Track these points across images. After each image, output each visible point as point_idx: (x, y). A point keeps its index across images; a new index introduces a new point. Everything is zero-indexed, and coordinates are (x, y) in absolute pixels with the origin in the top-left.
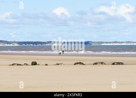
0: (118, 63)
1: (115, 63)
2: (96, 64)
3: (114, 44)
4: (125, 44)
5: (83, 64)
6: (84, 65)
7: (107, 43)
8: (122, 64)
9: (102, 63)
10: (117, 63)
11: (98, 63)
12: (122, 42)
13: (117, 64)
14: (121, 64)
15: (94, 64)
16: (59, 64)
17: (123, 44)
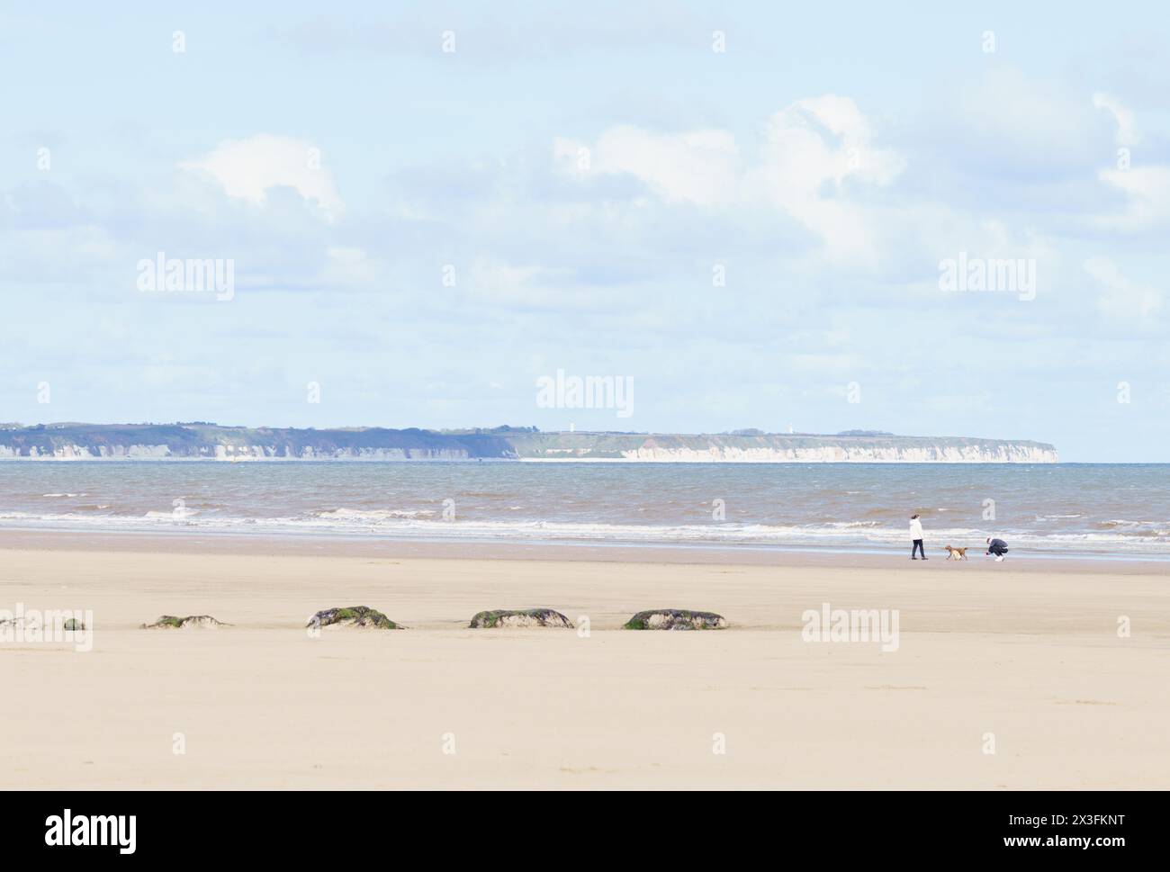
0: (677, 614)
1: (654, 620)
2: (490, 619)
3: (735, 455)
4: (829, 455)
5: (380, 620)
6: (392, 626)
7: (670, 441)
8: (710, 621)
9: (541, 616)
10: (666, 613)
11: (510, 614)
12: (803, 441)
13: (669, 626)
14: (705, 627)
15: (474, 625)
16: (180, 623)
17: (809, 456)
